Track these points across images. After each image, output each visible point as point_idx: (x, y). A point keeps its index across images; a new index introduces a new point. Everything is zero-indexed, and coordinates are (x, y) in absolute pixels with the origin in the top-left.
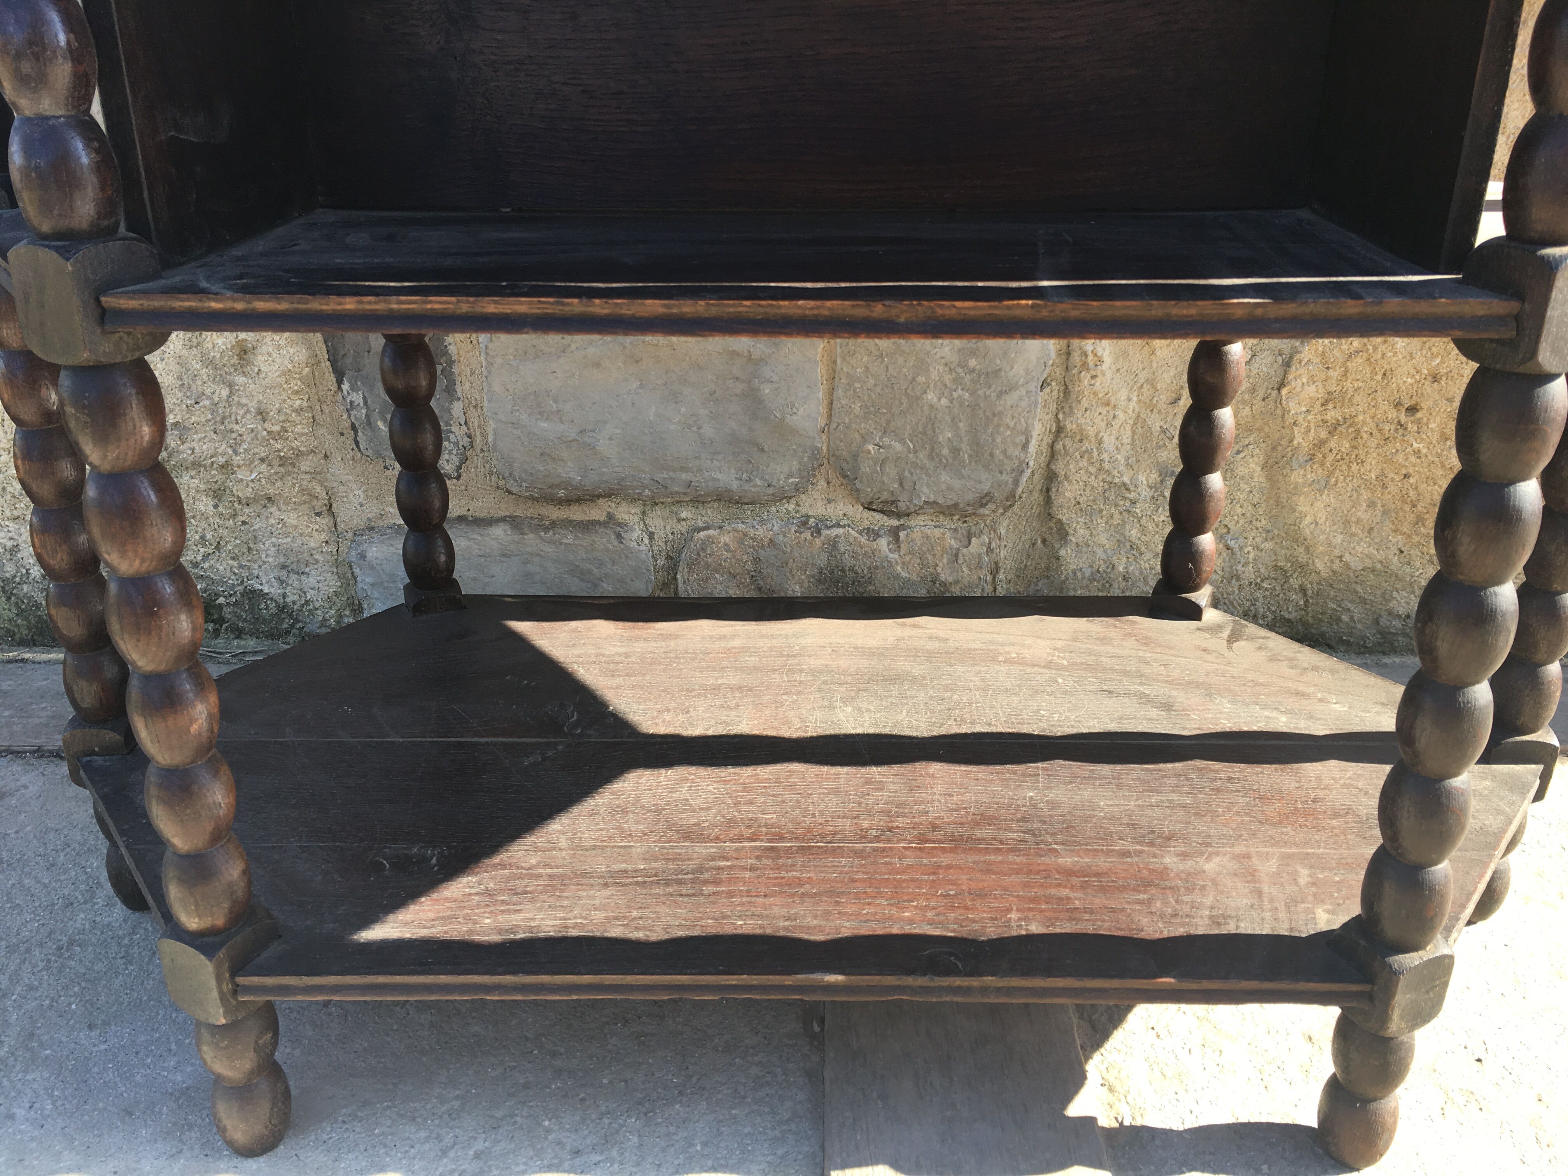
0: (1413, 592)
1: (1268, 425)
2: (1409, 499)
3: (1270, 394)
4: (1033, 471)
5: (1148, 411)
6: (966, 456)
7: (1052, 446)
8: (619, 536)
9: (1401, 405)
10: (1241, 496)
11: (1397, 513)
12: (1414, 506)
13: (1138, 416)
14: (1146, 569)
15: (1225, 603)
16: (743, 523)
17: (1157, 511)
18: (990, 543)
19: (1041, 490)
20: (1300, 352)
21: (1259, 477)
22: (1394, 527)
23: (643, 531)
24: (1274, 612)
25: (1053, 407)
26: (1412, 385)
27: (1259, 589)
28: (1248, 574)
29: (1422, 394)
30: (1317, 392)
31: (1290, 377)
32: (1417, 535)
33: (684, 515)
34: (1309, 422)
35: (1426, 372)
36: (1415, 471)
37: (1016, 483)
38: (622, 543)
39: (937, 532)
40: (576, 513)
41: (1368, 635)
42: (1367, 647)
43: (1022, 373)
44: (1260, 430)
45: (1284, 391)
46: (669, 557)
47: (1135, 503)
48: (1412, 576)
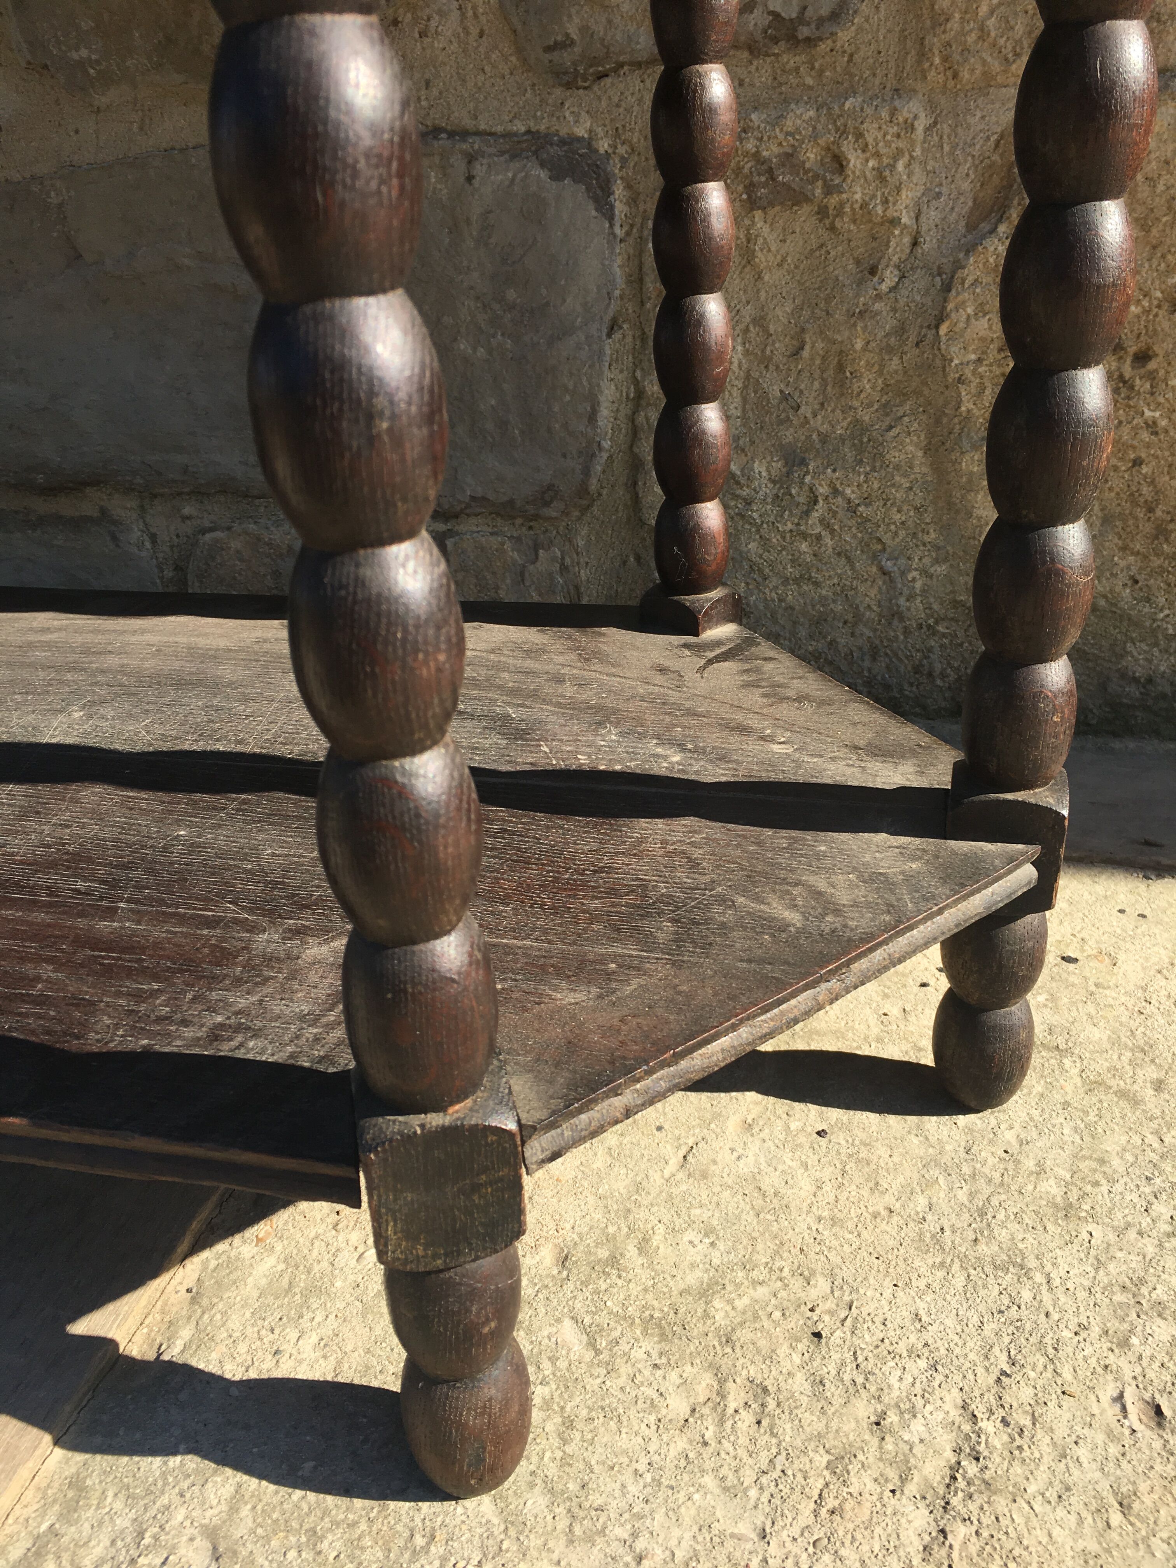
0: (1156, 644)
1: (927, 384)
2: (1142, 500)
3: (925, 336)
4: (611, 456)
5: (762, 366)
6: (517, 432)
7: (632, 419)
8: (114, 538)
9: (1123, 349)
10: (898, 495)
11: (1125, 521)
12: (1151, 510)
13: (748, 376)
14: (773, 601)
15: (886, 654)
16: (255, 523)
17: (782, 516)
18: (563, 558)
19: (626, 484)
20: (963, 268)
21: (921, 467)
22: (1120, 543)
23: (143, 531)
24: (958, 669)
25: (628, 360)
26: (1138, 317)
27: (934, 634)
28: (916, 610)
29: (1155, 330)
30: (990, 328)
31: (950, 306)
32: (1157, 555)
33: (187, 511)
34: (981, 377)
35: (1159, 294)
36: (1149, 455)
37: (587, 472)
38: (117, 546)
39: (495, 541)
40: (65, 506)
41: (1091, 706)
42: (1089, 725)
43: (579, 309)
44: (918, 393)
45: (943, 330)
46: (177, 568)
47: (750, 504)
48: (1154, 620)
